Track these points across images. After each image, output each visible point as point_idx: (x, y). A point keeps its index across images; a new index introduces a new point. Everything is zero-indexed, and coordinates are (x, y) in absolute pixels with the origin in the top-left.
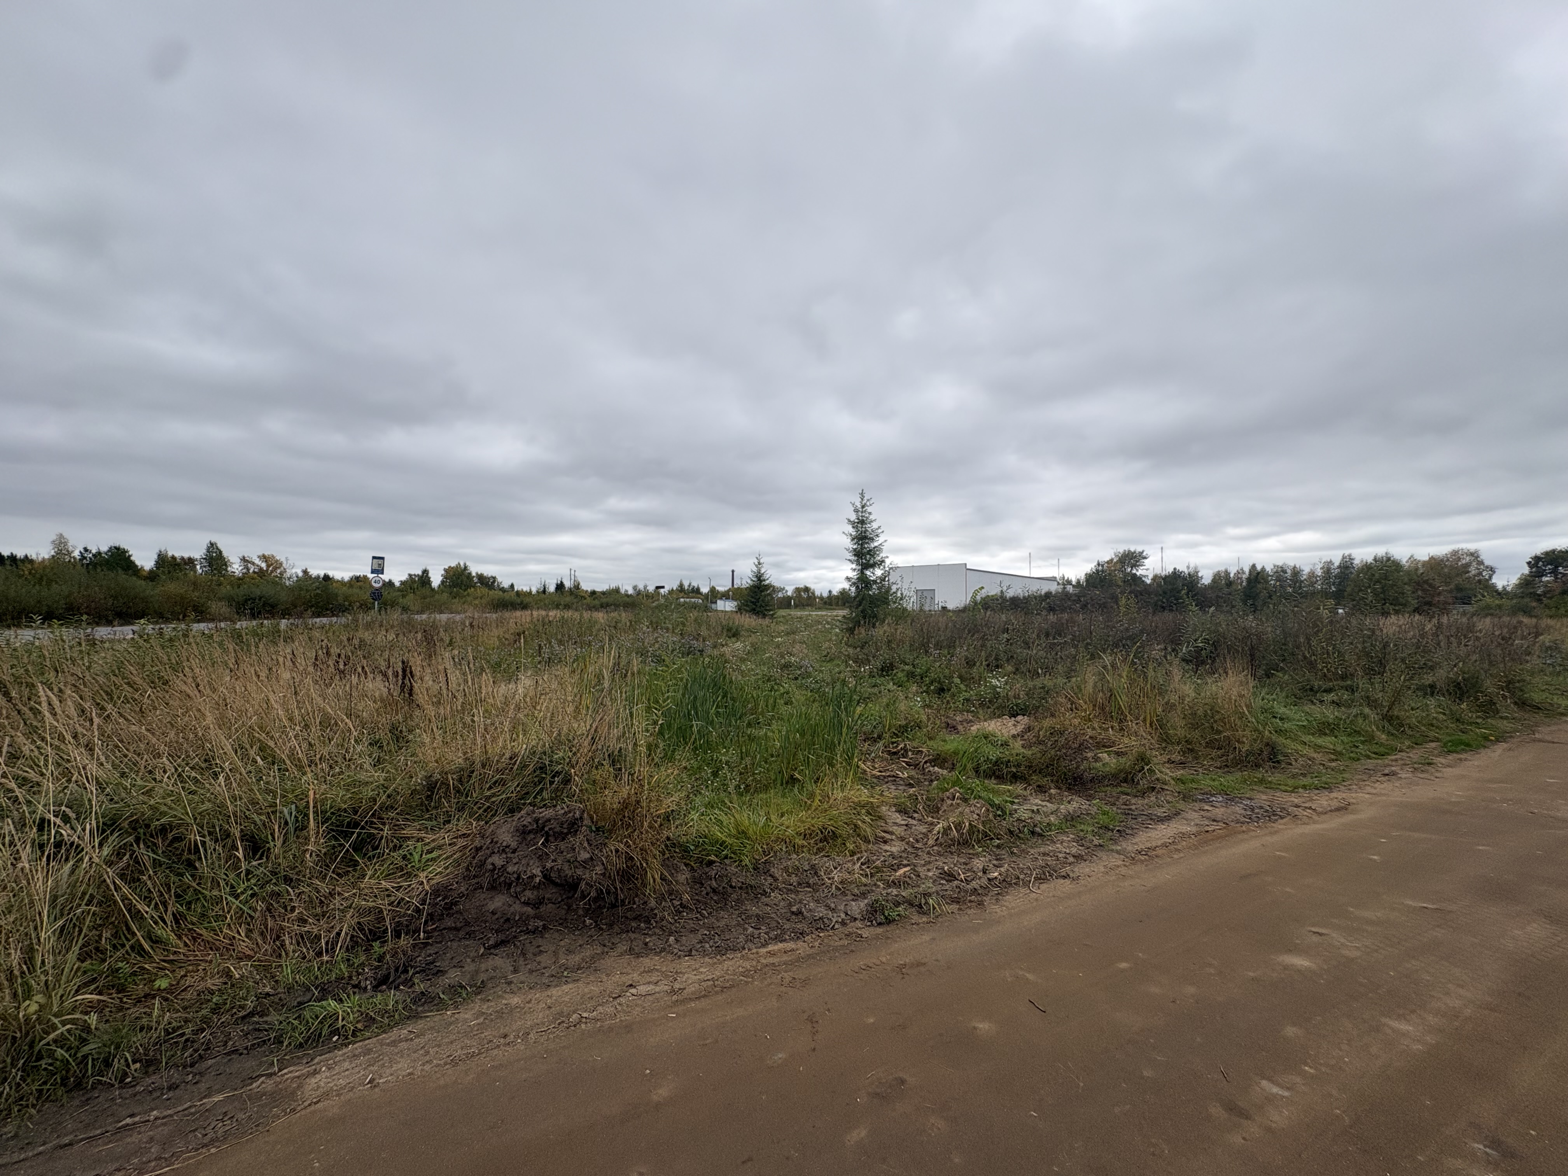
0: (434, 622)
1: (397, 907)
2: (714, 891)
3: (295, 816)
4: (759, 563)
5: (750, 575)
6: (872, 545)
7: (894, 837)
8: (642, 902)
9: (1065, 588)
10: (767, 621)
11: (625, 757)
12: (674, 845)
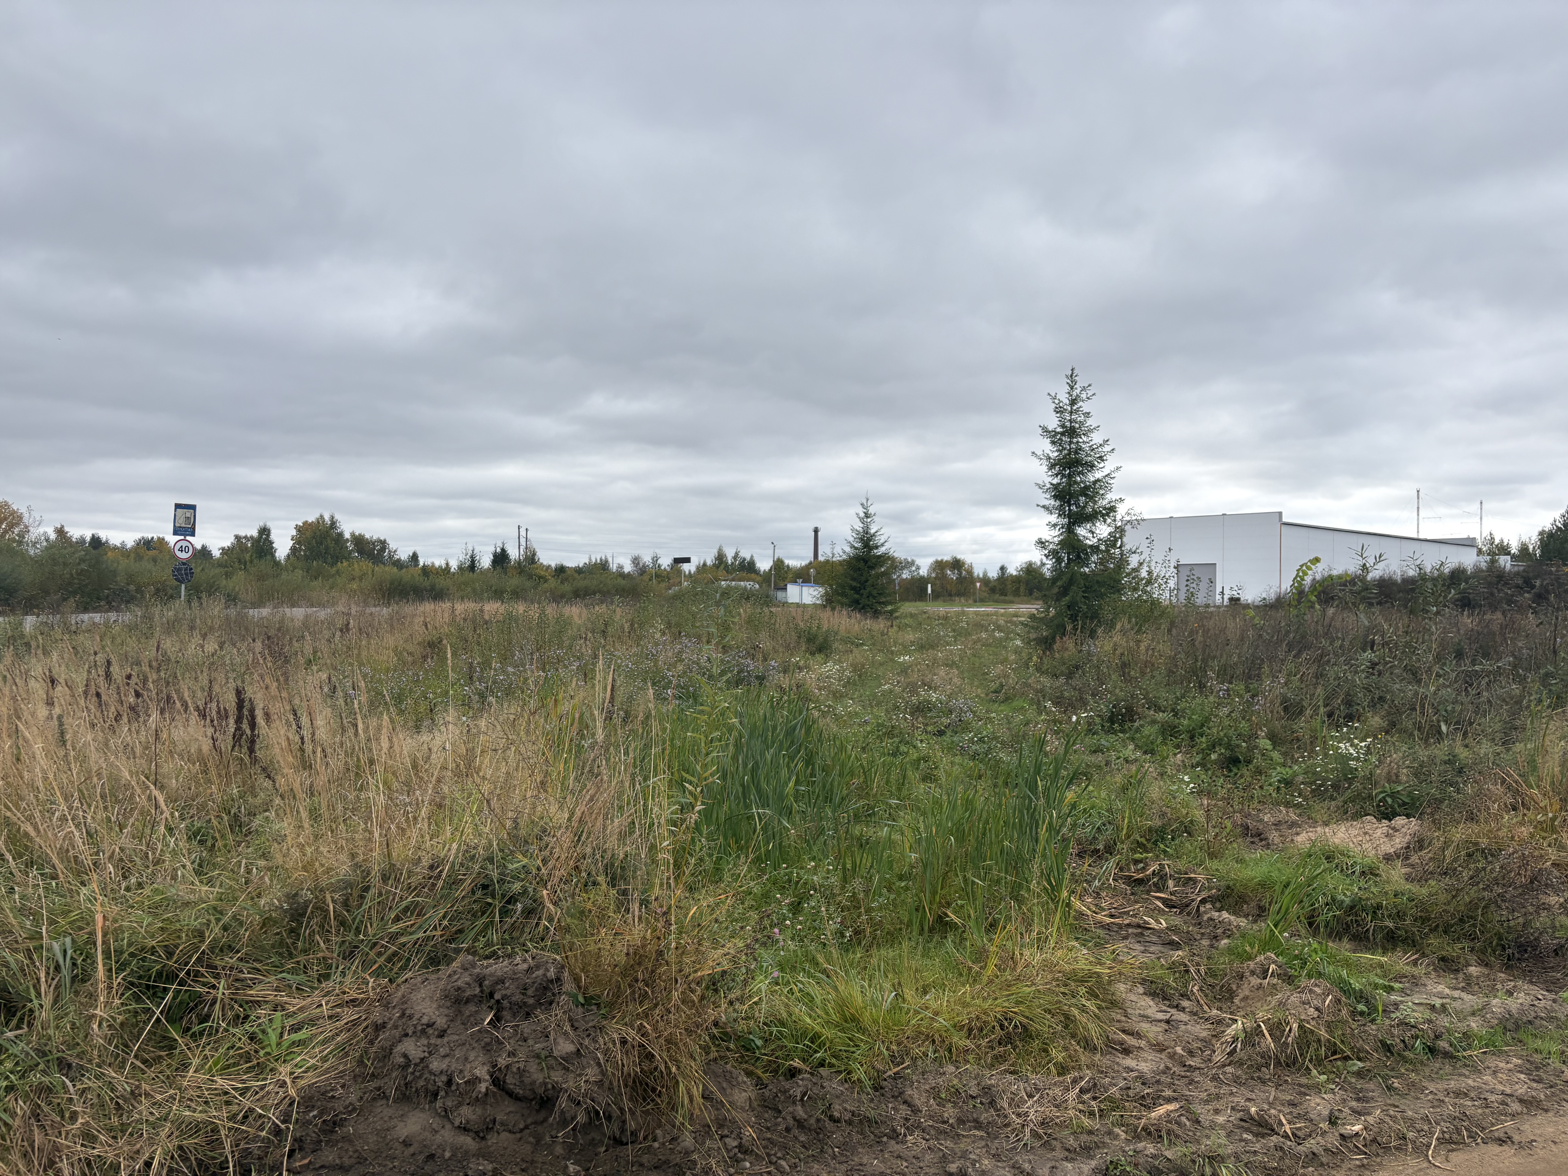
0: (282, 621)
1: (243, 1123)
2: (800, 1124)
3: (72, 958)
4: (867, 515)
5: (850, 537)
6: (1091, 477)
7: (1143, 1043)
8: (668, 1137)
9: (1493, 561)
10: (880, 624)
11: (635, 872)
12: (726, 1036)
